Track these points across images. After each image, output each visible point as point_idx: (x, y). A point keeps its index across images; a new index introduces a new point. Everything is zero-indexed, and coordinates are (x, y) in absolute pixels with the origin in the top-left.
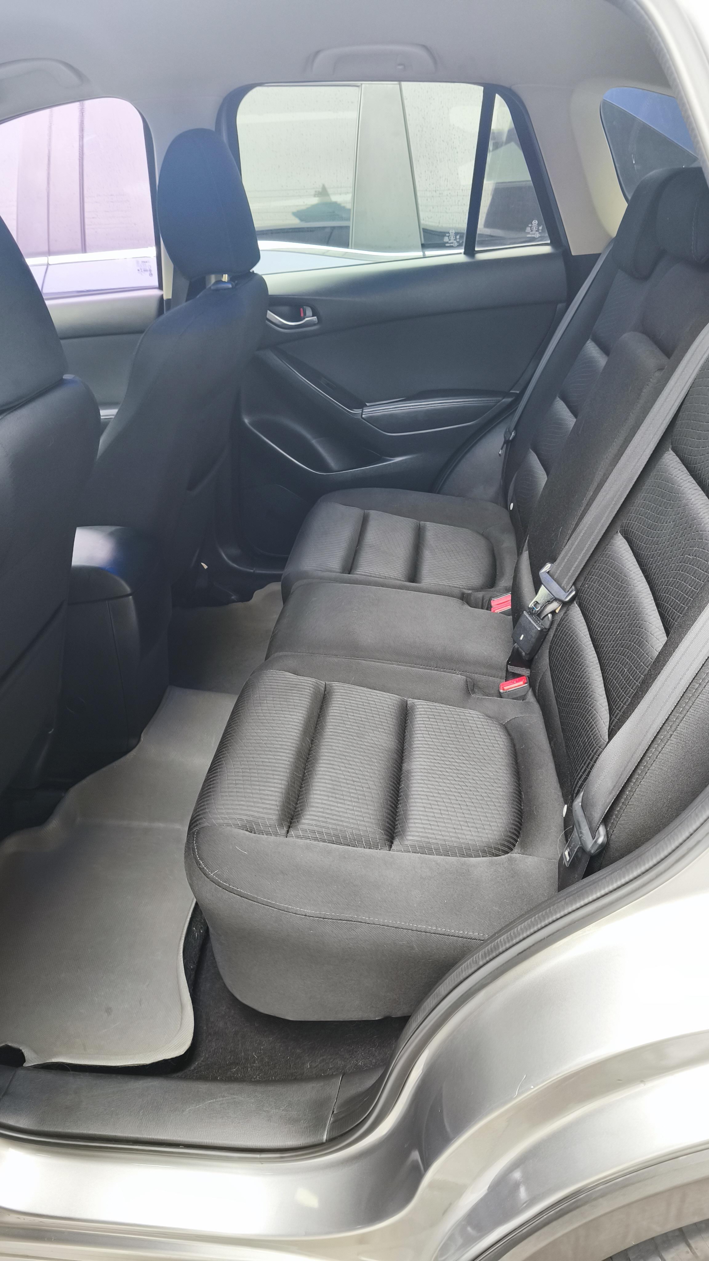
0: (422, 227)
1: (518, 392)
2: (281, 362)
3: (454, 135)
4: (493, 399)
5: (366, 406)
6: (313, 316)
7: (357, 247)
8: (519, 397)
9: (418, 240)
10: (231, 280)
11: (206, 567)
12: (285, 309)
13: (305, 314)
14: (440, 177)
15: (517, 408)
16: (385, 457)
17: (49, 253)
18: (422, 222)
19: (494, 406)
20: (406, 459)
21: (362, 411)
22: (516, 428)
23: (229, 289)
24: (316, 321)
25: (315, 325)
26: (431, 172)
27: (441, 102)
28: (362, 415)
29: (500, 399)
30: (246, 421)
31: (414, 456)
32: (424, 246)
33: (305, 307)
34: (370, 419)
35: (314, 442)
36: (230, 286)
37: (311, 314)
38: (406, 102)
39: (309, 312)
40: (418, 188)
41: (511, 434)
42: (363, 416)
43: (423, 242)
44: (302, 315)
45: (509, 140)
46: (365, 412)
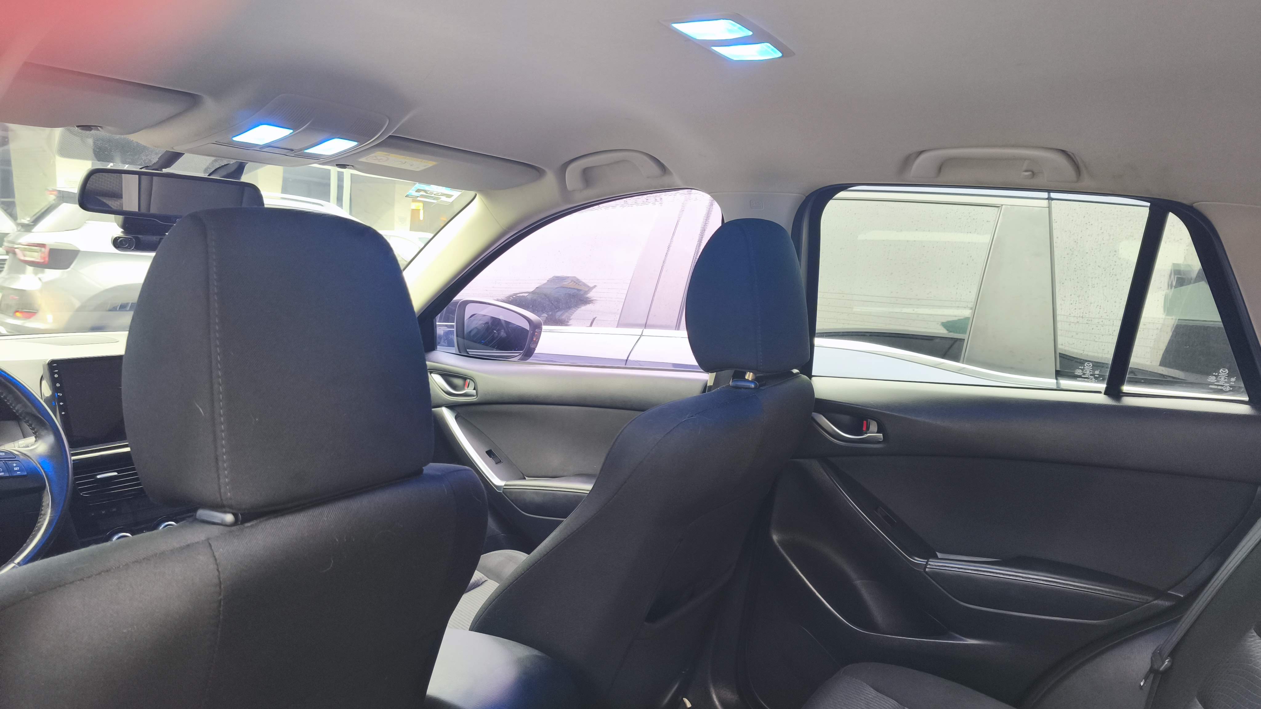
0: (1058, 351)
1: (1182, 596)
2: (828, 477)
3: (1115, 262)
4: (1138, 596)
5: (936, 557)
6: (877, 433)
7: (971, 362)
8: (1183, 605)
9: (1051, 366)
10: (756, 379)
11: (689, 705)
12: (846, 419)
13: (868, 428)
14: (1091, 303)
15: (1181, 618)
16: (952, 633)
17: (646, 326)
18: (1059, 347)
19: (1138, 607)
20: (985, 645)
21: (927, 563)
22: (1173, 654)
23: (751, 388)
24: (881, 439)
25: (879, 442)
26: (1079, 296)
27: (1101, 228)
28: (926, 567)
29: (1150, 599)
30: (775, 538)
31: (999, 644)
32: (1059, 374)
33: (869, 420)
34: (937, 576)
35: (858, 583)
36: (753, 386)
37: (876, 429)
38: (1054, 225)
39: (874, 427)
40: (1059, 312)
41: (1163, 663)
42: (927, 570)
43: (1058, 369)
44: (864, 429)
45: (1197, 279)
46: (930, 565)
